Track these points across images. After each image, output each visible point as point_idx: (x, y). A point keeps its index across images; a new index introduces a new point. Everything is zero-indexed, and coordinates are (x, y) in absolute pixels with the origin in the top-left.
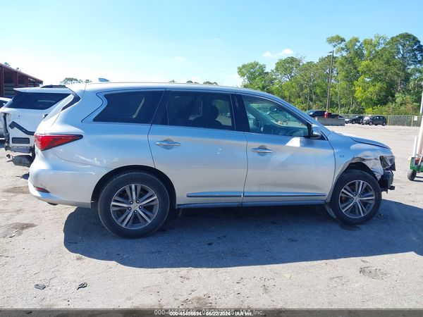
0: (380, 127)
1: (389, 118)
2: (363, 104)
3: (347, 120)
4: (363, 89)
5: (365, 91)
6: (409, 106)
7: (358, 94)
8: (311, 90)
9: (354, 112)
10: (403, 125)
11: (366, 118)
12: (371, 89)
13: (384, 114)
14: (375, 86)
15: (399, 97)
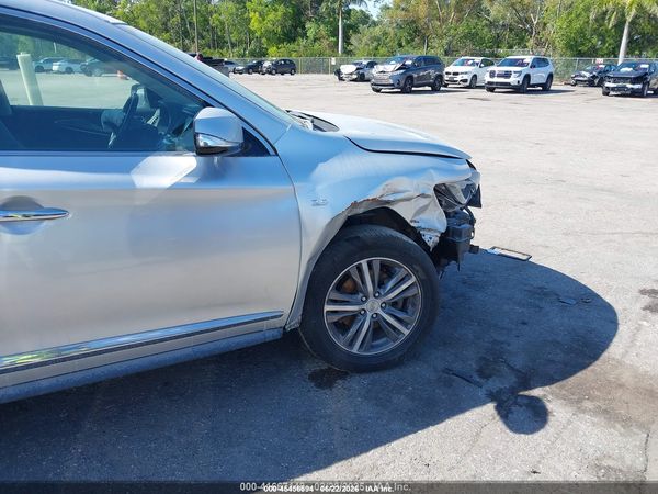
0: (287, 76)
1: (300, 61)
2: (264, 40)
3: (241, 68)
4: (260, 15)
5: (264, 20)
6: (325, 42)
7: (254, 25)
8: (182, 19)
9: (253, 54)
10: (319, 72)
11: (267, 64)
12: (271, 16)
13: (293, 57)
14: (276, 10)
15: (311, 28)
